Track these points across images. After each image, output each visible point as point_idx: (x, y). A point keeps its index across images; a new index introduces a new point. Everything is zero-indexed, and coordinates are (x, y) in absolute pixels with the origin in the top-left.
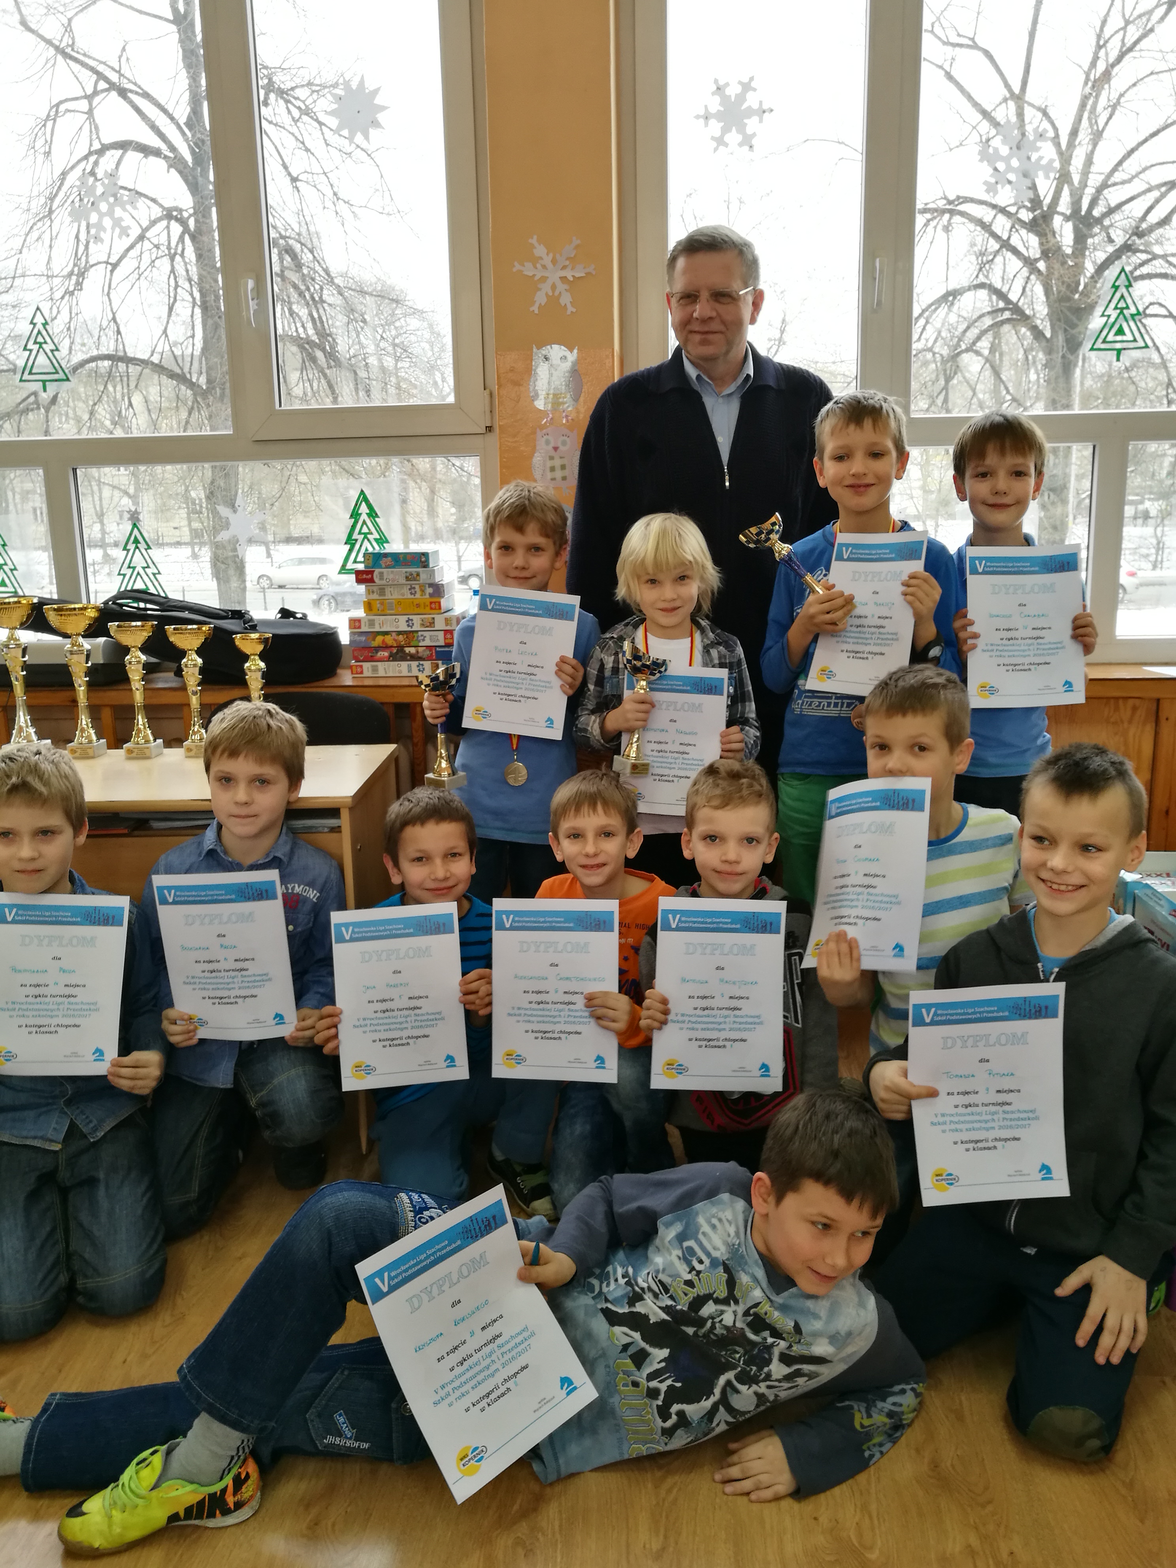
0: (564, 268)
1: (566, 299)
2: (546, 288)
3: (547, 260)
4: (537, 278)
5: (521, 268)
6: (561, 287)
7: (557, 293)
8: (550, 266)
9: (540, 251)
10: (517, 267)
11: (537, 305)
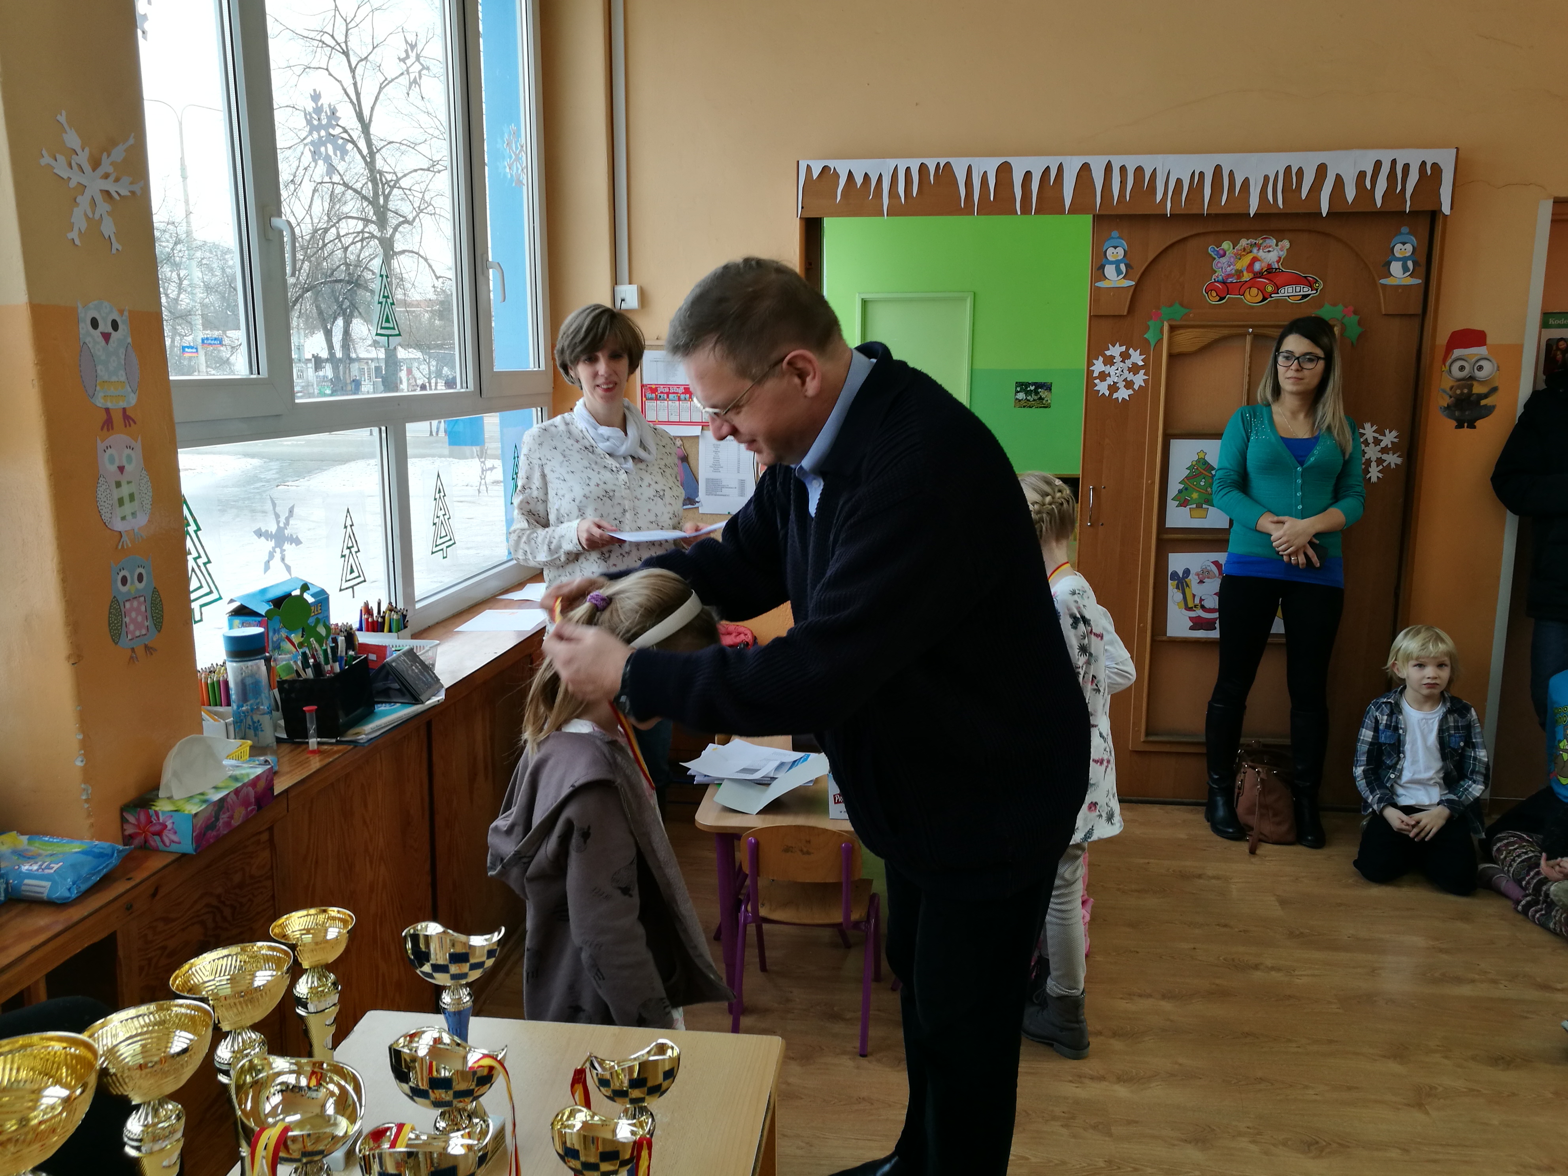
0: (106, 176)
1: (108, 228)
2: (84, 201)
3: (83, 158)
4: (73, 184)
5: (52, 162)
6: (103, 207)
7: (97, 216)
8: (87, 168)
9: (72, 139)
10: (47, 160)
11: (76, 229)
